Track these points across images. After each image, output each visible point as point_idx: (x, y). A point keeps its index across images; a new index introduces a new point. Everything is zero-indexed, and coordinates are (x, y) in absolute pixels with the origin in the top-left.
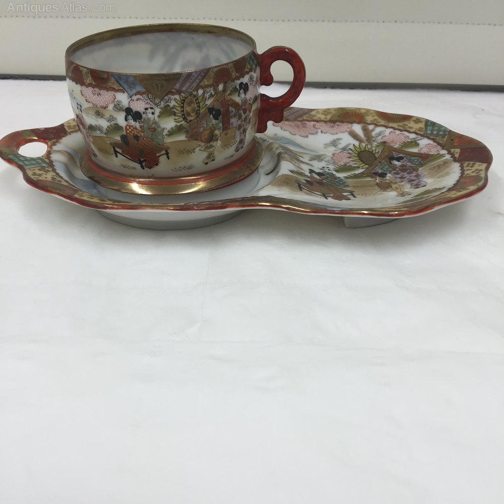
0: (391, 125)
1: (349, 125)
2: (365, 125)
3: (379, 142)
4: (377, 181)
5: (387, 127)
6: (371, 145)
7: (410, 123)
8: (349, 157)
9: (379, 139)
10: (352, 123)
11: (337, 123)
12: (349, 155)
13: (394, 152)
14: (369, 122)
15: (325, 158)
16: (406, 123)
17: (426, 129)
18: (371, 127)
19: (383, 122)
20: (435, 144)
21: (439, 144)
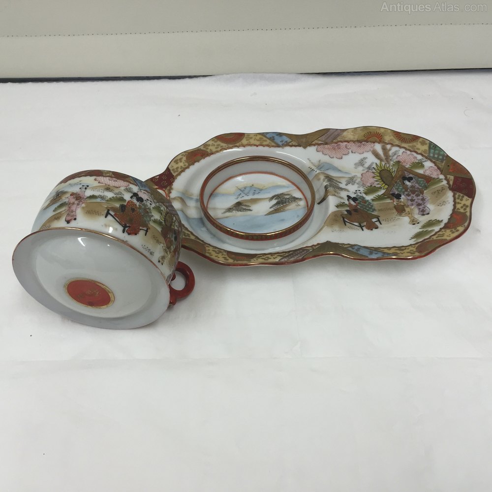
0: (404, 145)
1: (372, 145)
2: (384, 144)
3: (395, 161)
4: (395, 203)
5: (400, 147)
6: (389, 163)
7: (417, 144)
8: (374, 177)
9: (395, 159)
10: (374, 143)
11: (363, 143)
12: (373, 175)
13: (406, 172)
14: (387, 142)
15: (356, 180)
16: (415, 144)
17: (429, 152)
18: (388, 147)
19: (397, 142)
20: (436, 168)
21: (439, 168)
